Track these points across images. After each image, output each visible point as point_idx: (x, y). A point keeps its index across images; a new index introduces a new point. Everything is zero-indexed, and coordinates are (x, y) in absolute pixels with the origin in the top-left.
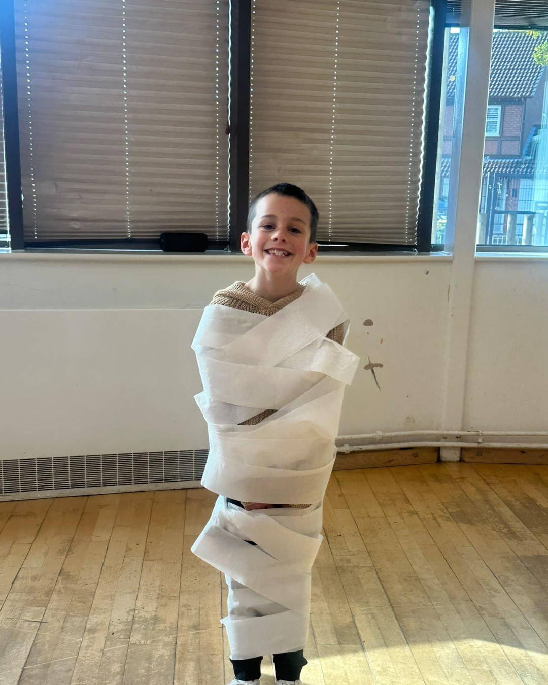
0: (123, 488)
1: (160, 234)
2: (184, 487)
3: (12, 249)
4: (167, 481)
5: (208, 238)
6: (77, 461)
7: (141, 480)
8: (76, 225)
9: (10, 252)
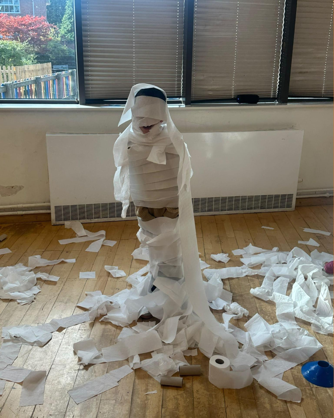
0: (229, 212)
1: (237, 96)
2: (255, 212)
3: (185, 105)
4: (248, 209)
5: (259, 97)
6: (210, 200)
7: (237, 208)
8: (210, 93)
9: (184, 106)
